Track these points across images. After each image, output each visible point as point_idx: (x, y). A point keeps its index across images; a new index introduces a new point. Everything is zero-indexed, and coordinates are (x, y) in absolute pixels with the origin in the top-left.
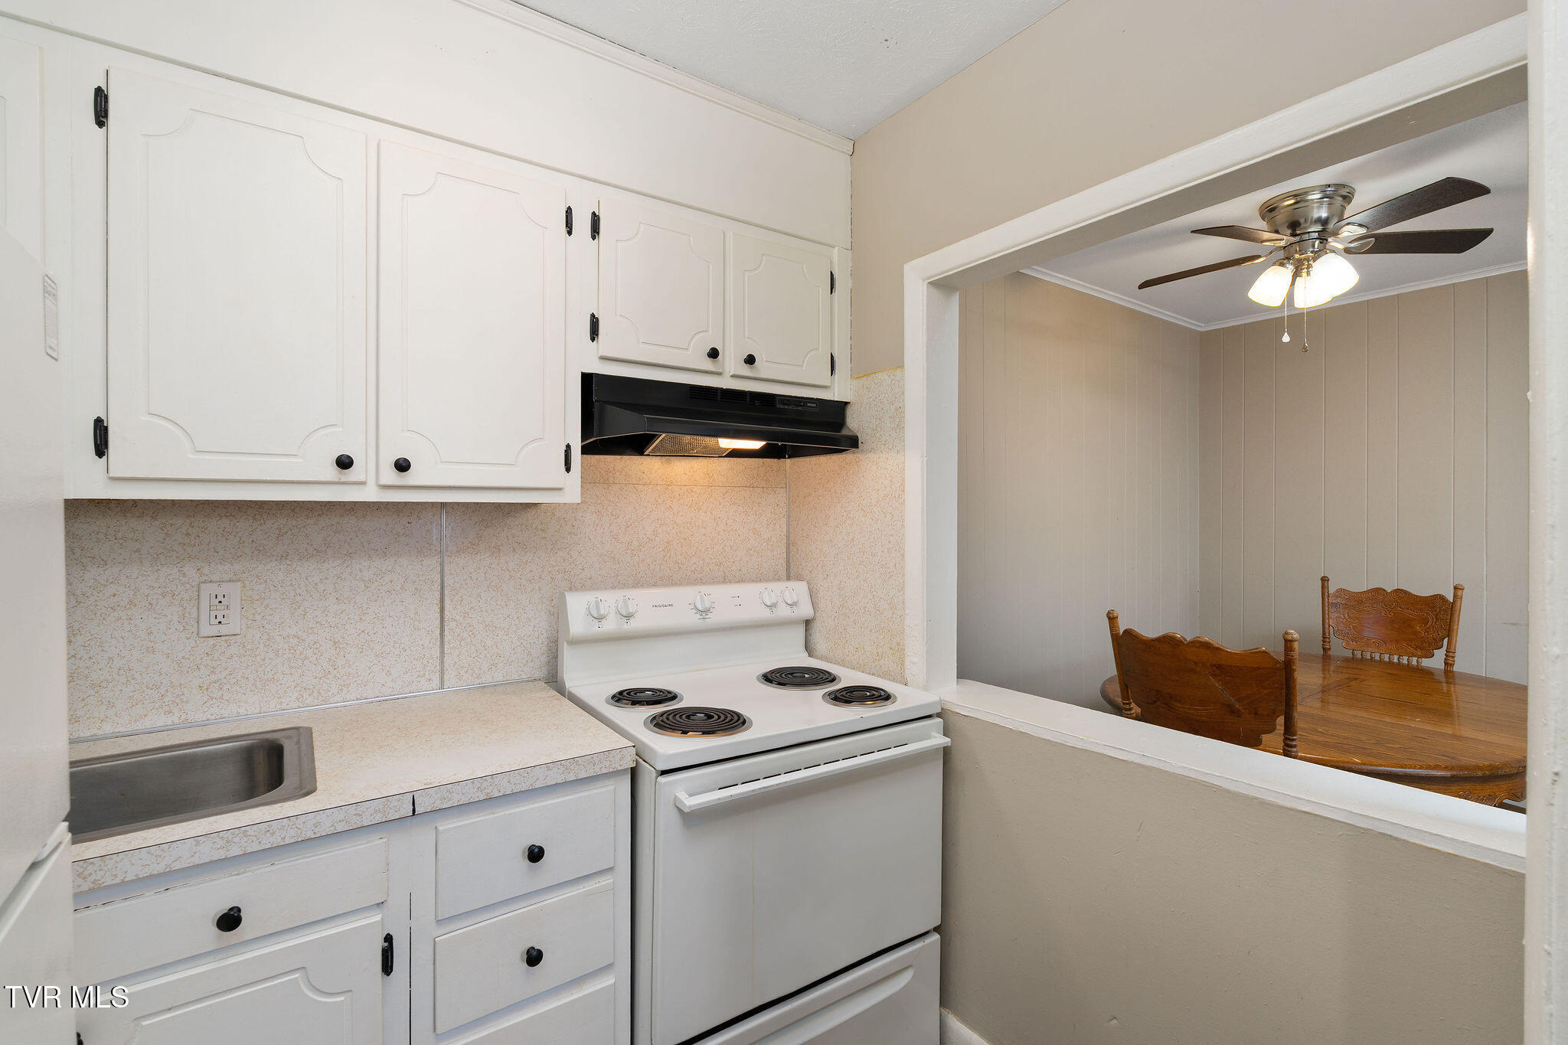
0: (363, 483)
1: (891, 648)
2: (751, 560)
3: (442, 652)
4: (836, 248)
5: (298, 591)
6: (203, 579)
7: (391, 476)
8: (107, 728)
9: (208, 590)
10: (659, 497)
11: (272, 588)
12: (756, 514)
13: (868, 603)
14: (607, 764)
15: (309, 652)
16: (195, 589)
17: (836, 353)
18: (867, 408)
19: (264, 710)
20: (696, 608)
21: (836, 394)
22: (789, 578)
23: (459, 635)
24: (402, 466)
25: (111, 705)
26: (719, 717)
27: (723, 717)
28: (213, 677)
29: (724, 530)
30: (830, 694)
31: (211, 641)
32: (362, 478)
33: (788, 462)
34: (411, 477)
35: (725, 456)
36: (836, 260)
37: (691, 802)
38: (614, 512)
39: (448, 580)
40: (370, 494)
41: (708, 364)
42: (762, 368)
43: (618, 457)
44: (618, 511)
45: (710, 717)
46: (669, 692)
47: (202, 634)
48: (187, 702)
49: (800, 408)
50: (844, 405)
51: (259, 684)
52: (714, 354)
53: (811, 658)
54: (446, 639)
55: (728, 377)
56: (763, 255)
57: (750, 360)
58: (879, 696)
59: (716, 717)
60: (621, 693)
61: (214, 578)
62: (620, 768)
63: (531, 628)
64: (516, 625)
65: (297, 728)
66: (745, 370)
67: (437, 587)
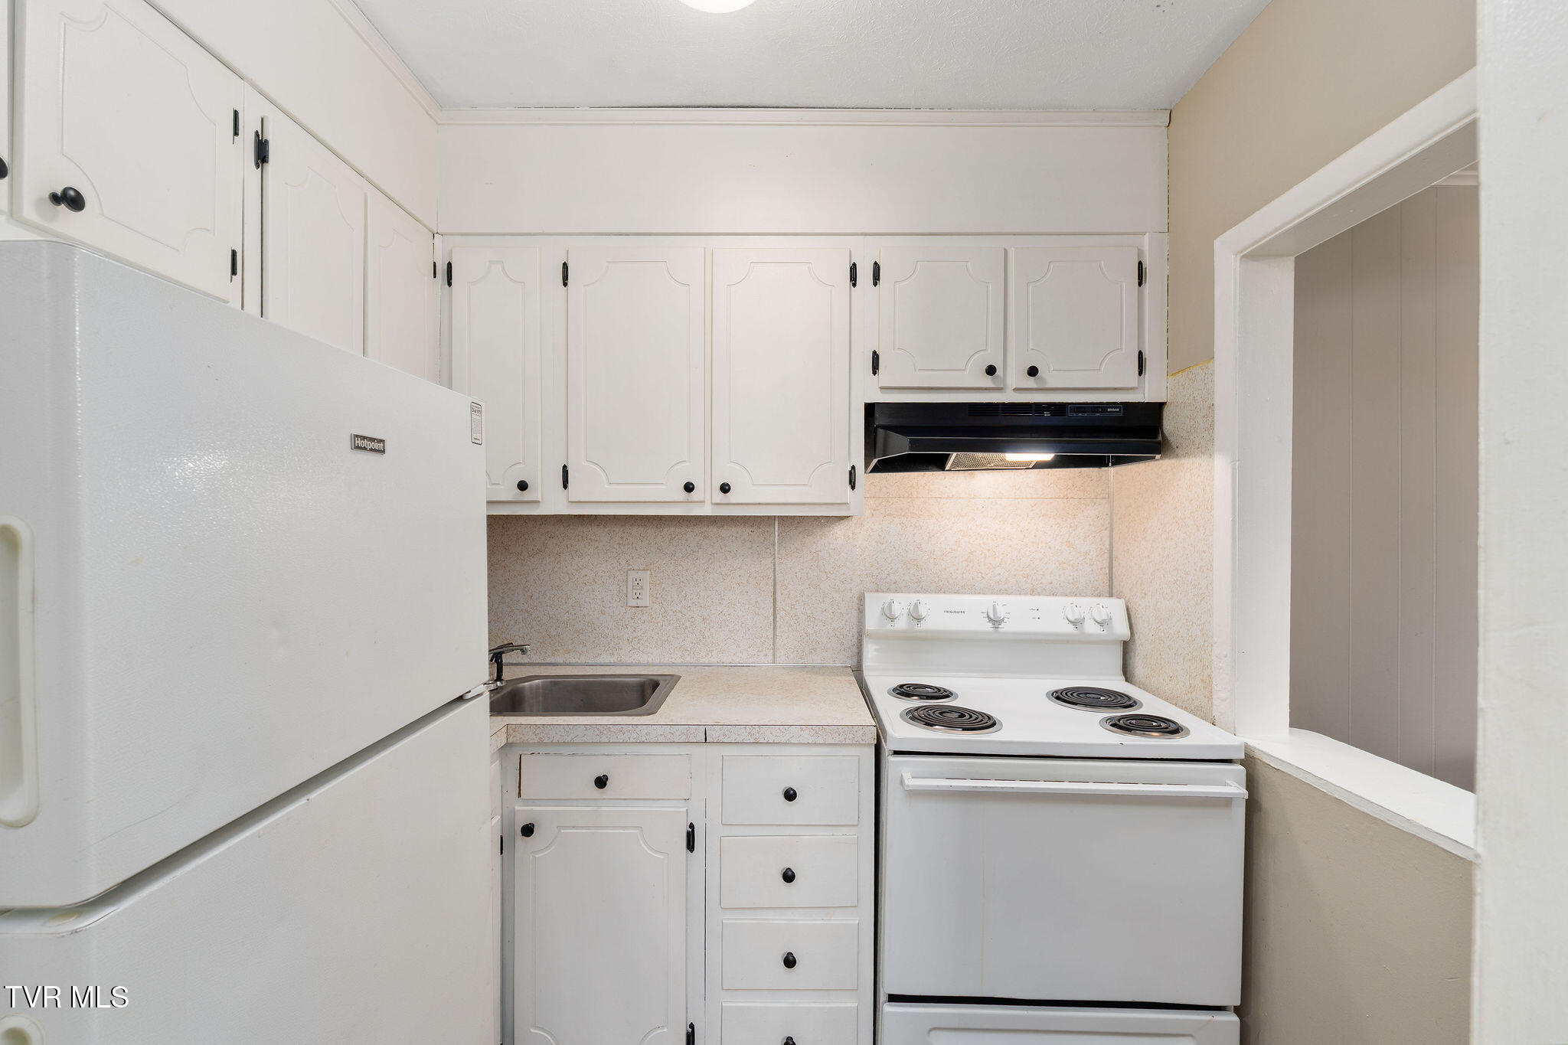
0: (703, 502)
1: (1202, 680)
2: (1064, 573)
3: (774, 634)
4: (1147, 234)
5: (682, 579)
6: (629, 568)
7: (719, 496)
8: (583, 660)
9: (632, 575)
10: (962, 510)
11: (667, 576)
12: (1071, 527)
13: (1181, 628)
14: (851, 736)
15: (688, 624)
16: (625, 574)
17: (1147, 348)
18: (1182, 408)
19: (662, 661)
20: (988, 617)
21: (1146, 395)
22: (1111, 595)
23: (787, 623)
24: (725, 489)
25: (584, 645)
26: (971, 717)
27: (974, 717)
28: (635, 634)
29: (1033, 542)
30: (1110, 719)
31: (634, 610)
32: (702, 499)
33: (1111, 471)
34: (731, 496)
35: (1032, 468)
36: (1146, 248)
37: (911, 782)
38: (917, 524)
39: (779, 578)
40: (707, 510)
41: (987, 381)
42: (1051, 376)
43: (922, 473)
44: (921, 523)
45: (962, 716)
46: (945, 691)
47: (629, 605)
48: (621, 649)
49: (1098, 414)
50: (1159, 407)
51: (659, 642)
52: (991, 370)
53: (1127, 683)
54: (778, 624)
55: (1013, 390)
56: (1050, 262)
57: (1033, 371)
58: (1172, 729)
59: (968, 716)
60: (901, 686)
61: (636, 567)
62: (862, 742)
63: (843, 622)
64: (832, 618)
65: (672, 675)
66: (1031, 382)
67: (771, 582)
